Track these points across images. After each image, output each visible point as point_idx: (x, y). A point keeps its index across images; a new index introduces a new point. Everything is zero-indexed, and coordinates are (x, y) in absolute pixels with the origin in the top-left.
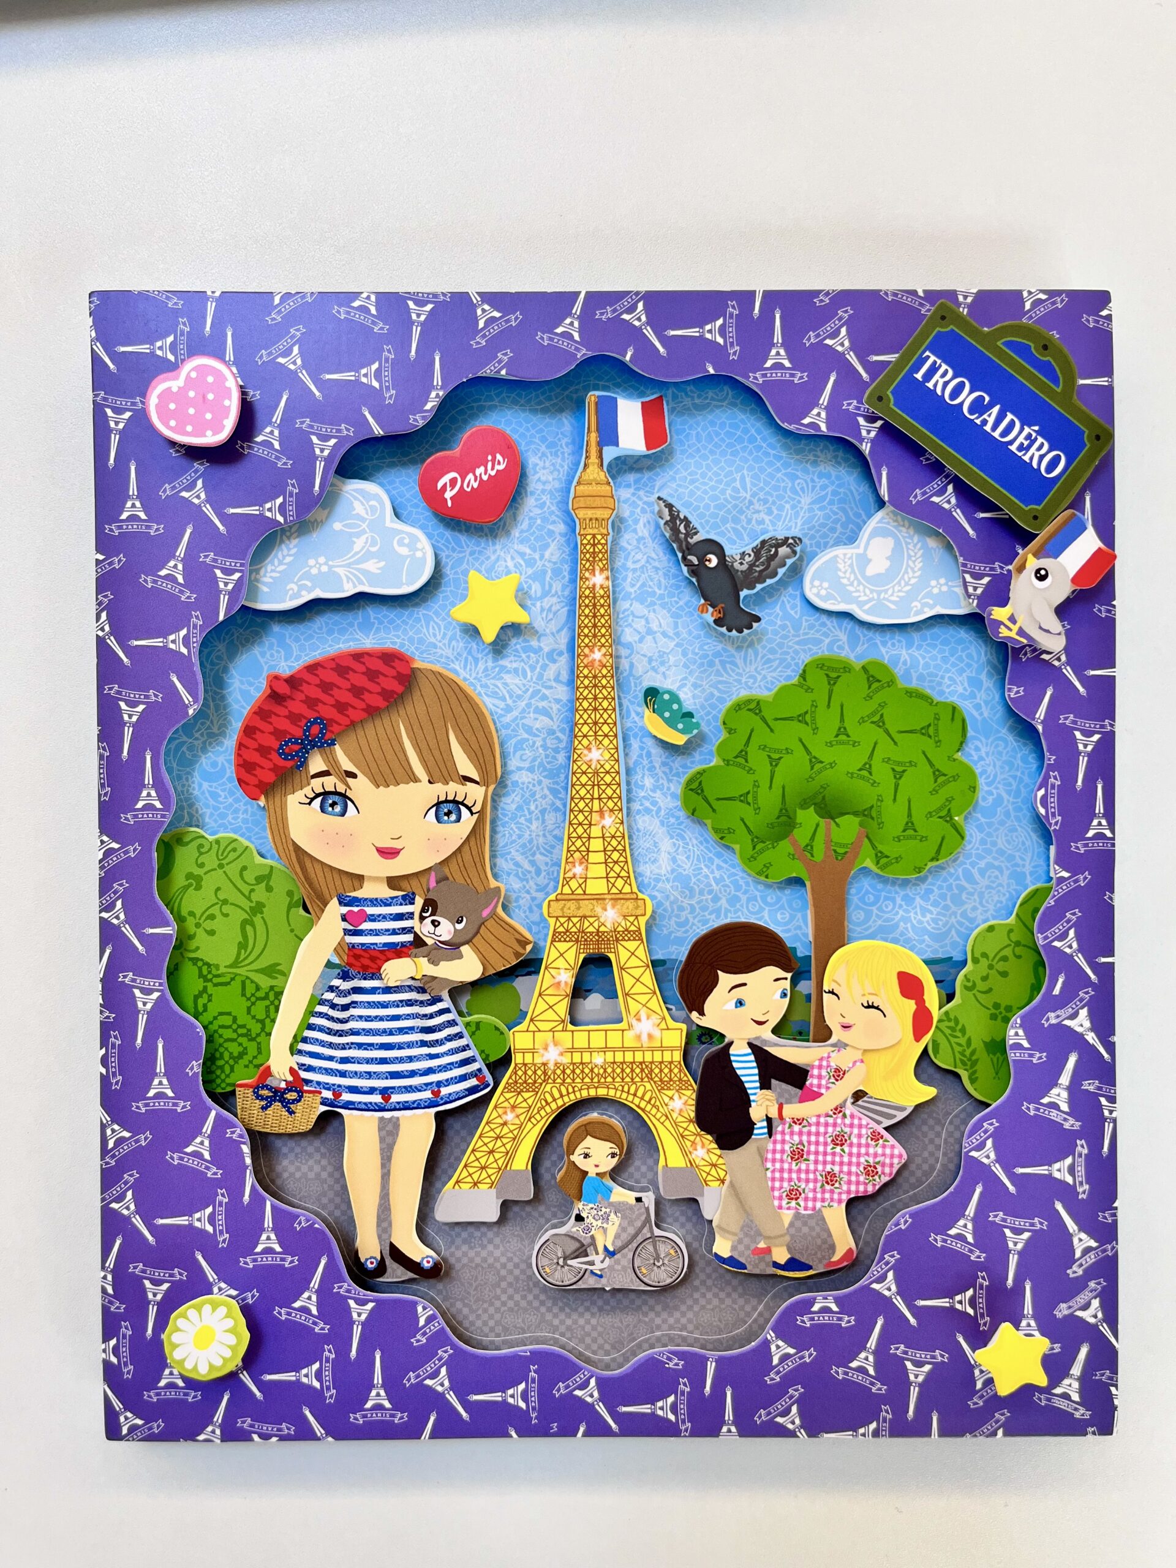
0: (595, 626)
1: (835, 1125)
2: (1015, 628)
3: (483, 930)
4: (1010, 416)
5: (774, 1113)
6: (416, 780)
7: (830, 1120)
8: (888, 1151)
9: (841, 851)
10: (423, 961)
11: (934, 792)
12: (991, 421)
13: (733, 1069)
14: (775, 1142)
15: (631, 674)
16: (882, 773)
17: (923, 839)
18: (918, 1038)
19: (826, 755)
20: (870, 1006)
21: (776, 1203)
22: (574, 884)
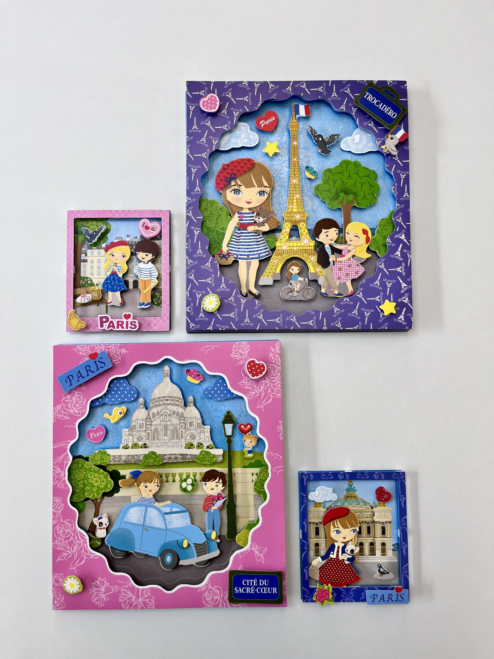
0: (294, 153)
1: (348, 262)
2: (386, 150)
3: (269, 220)
4: (385, 105)
5: (335, 260)
6: (255, 187)
7: (347, 261)
8: (360, 268)
9: (349, 202)
10: (256, 226)
11: (370, 189)
12: (381, 106)
13: (326, 250)
14: (335, 266)
15: (302, 165)
16: (358, 185)
17: (368, 199)
18: (367, 243)
19: (346, 181)
20: (356, 236)
21: (335, 280)
22: (290, 210)
